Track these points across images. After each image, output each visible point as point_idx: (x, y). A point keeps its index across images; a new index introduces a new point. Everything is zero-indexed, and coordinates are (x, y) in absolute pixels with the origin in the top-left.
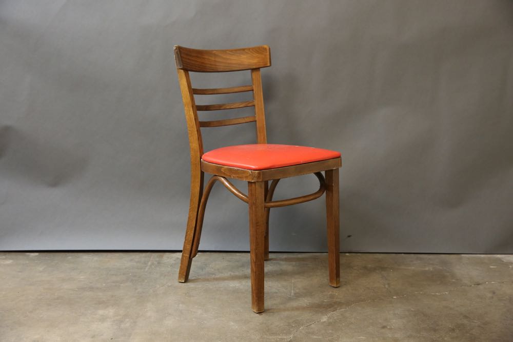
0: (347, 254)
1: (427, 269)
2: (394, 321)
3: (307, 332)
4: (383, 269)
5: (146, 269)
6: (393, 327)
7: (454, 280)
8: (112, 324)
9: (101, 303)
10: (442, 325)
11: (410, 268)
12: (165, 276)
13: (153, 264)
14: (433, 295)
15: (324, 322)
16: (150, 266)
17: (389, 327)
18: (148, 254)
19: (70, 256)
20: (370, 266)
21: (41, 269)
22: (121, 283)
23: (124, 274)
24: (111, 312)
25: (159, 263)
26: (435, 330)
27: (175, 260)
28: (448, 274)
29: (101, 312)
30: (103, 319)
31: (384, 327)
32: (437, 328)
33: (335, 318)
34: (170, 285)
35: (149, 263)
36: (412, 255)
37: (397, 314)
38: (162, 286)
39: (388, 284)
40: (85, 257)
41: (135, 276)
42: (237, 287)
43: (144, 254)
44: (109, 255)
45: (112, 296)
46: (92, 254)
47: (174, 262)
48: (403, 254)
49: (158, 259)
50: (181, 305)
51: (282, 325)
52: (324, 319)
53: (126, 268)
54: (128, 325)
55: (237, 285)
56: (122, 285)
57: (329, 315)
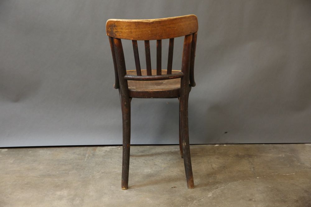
0: (225, 145)
1: (280, 156)
2: (257, 195)
3: (199, 205)
4: (250, 156)
5: (85, 160)
6: (256, 200)
7: (299, 164)
8: (67, 202)
9: (58, 187)
10: (289, 198)
11: (268, 155)
12: (99, 165)
13: (89, 155)
14: (284, 176)
15: (210, 197)
16: (88, 157)
17: (253, 200)
18: (85, 148)
19: (30, 151)
20: (240, 154)
21: (12, 162)
22: (69, 171)
23: (70, 164)
24: (65, 192)
25: (93, 155)
26: (285, 202)
27: (104, 153)
28: (295, 159)
29: (58, 193)
30: (61, 198)
31: (250, 200)
32: (286, 200)
33: (218, 194)
34: (103, 171)
35: (87, 156)
36: (270, 145)
37: (260, 190)
38: (98, 172)
39: (253, 168)
40: (41, 151)
41: (78, 165)
42: (149, 172)
43: (82, 148)
44: (58, 149)
45: (65, 181)
46: (45, 149)
47: (104, 154)
48: (264, 144)
49: (92, 152)
50: (112, 186)
51: (182, 199)
52: (210, 195)
53: (71, 160)
54: (78, 202)
55: (149, 171)
56: (70, 172)
57: (213, 192)
